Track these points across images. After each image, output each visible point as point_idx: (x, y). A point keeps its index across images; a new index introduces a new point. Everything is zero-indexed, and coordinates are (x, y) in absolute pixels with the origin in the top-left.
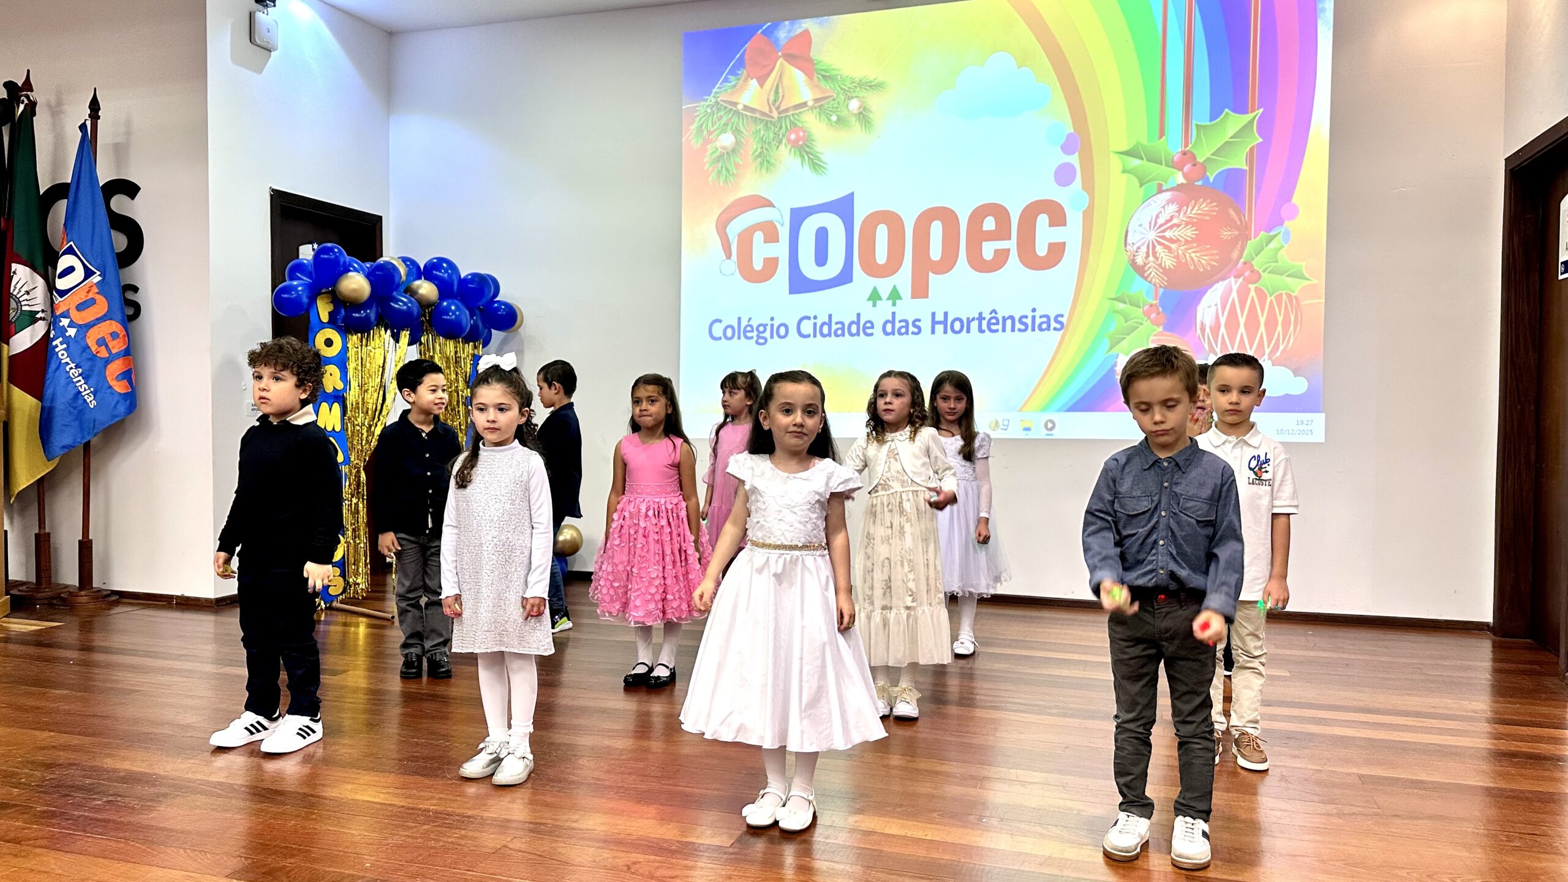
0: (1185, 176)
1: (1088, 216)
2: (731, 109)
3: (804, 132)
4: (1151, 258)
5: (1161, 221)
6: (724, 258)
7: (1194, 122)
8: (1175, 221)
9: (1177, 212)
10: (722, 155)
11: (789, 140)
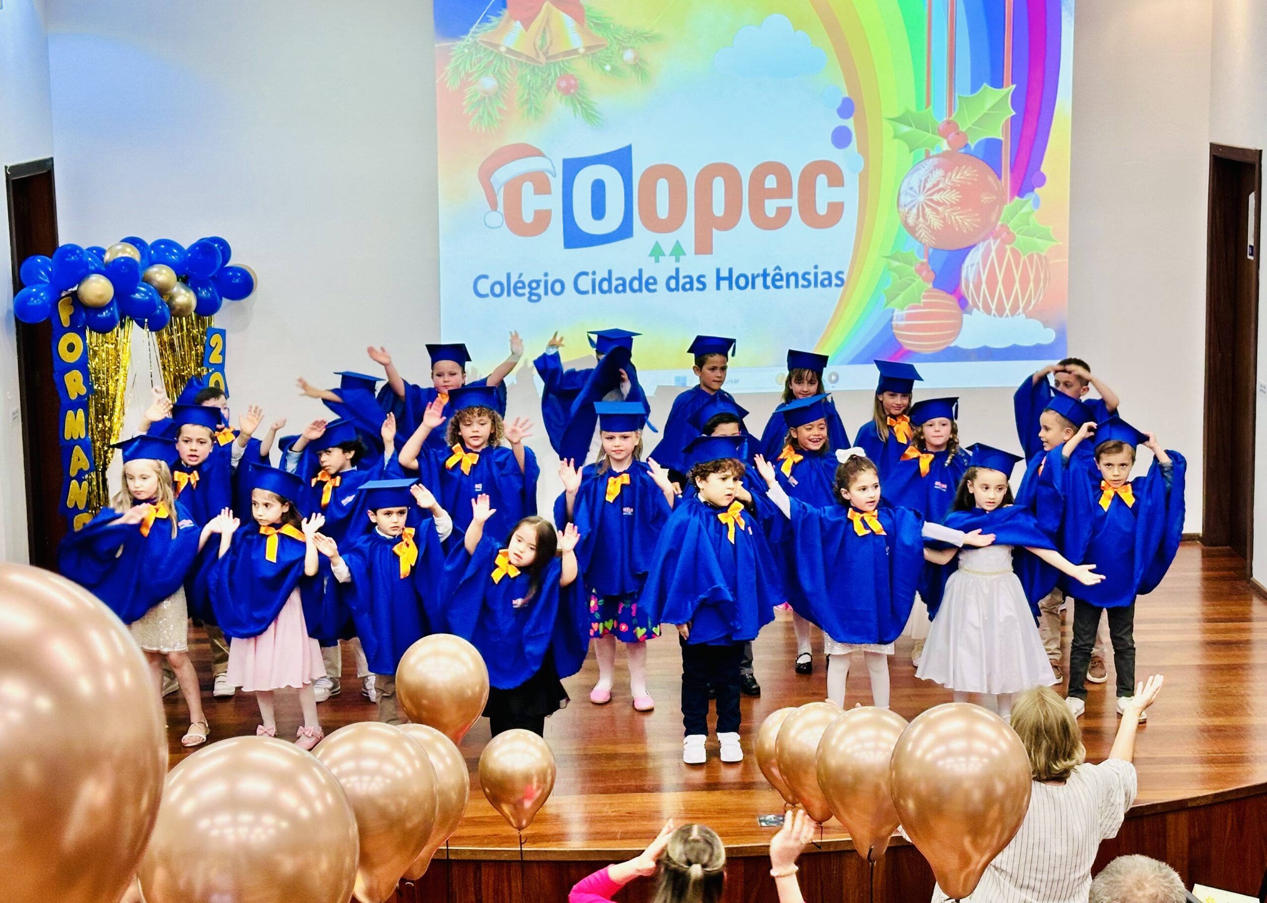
0: (949, 143)
1: (864, 177)
2: (492, 52)
3: (575, 80)
4: (921, 219)
5: (928, 186)
6: (490, 209)
7: (957, 95)
8: (941, 186)
9: (943, 177)
10: (483, 99)
11: (559, 87)
